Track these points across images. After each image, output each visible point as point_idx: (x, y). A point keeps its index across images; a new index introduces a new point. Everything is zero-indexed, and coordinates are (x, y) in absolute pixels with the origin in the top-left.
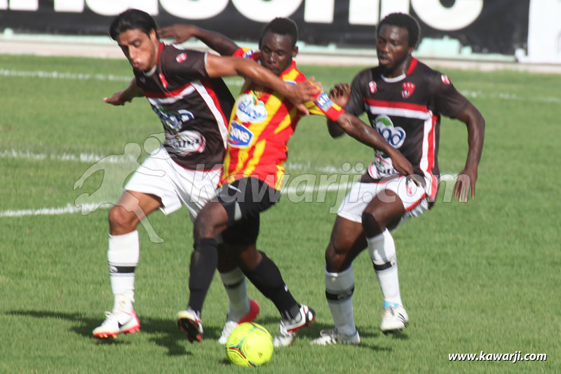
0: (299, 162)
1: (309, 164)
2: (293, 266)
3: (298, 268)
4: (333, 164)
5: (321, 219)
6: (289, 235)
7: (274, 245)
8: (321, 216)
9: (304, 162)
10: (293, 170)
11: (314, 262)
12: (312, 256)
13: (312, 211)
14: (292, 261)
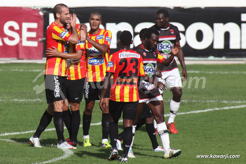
0: (214, 100)
1: (217, 100)
2: (213, 137)
3: (215, 138)
4: (226, 100)
5: (223, 120)
6: (211, 126)
7: (206, 130)
8: (223, 118)
9: (215, 100)
10: (212, 103)
11: (220, 135)
12: (220, 133)
13: (219, 117)
14: (213, 135)
